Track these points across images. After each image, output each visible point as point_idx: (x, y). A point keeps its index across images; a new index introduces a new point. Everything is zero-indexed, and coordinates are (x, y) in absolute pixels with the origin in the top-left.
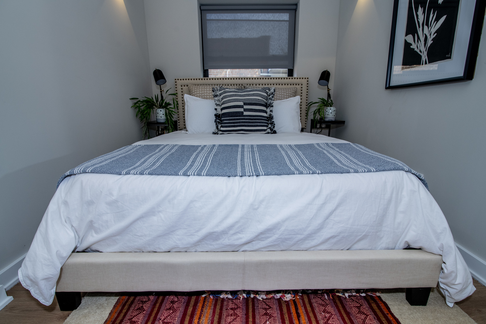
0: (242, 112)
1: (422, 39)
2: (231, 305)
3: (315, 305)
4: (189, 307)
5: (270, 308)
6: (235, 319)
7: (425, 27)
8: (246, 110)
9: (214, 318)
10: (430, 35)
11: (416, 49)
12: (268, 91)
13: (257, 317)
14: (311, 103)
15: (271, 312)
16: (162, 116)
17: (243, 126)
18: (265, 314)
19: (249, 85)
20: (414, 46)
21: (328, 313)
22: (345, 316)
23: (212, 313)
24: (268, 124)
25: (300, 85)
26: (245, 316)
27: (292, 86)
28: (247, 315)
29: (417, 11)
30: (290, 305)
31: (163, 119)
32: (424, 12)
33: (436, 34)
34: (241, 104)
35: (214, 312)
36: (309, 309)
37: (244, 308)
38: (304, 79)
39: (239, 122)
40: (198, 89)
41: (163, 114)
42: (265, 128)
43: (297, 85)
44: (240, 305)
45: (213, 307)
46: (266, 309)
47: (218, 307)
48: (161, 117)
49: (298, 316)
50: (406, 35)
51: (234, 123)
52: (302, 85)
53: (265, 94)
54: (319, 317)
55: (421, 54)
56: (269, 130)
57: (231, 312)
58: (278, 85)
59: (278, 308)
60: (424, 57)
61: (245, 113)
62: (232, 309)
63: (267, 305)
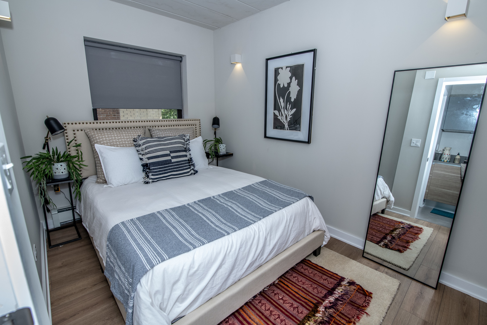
0: (171, 160)
1: (284, 116)
2: (257, 302)
3: (288, 277)
4: (239, 317)
5: (274, 290)
6: (266, 305)
7: (285, 110)
8: (173, 157)
9: (256, 313)
10: (289, 115)
11: (281, 120)
12: (184, 137)
13: (273, 298)
14: (206, 141)
15: (276, 292)
16: (63, 171)
17: (172, 172)
18: (275, 294)
19: (152, 127)
20: (279, 118)
21: (295, 277)
22: (301, 274)
23: (252, 311)
24: (190, 165)
25: (195, 125)
26: (268, 302)
27: (189, 126)
28: (268, 300)
29: (280, 99)
30: (280, 284)
31: (65, 174)
32: (284, 102)
33: (291, 116)
34: (168, 152)
35: (253, 310)
36: (288, 280)
37: (263, 298)
38: (197, 120)
39: (169, 169)
40: (103, 135)
41: (65, 169)
42: (189, 170)
43: (193, 125)
44: (261, 299)
45: (250, 309)
46: (273, 292)
47: (252, 307)
48: (62, 173)
49: (288, 286)
50: (274, 110)
51: (165, 170)
52: (196, 125)
53: (183, 141)
54: (294, 281)
55: (285, 124)
56: (192, 171)
57: (260, 304)
58: (177, 126)
59: (277, 288)
60: (286, 126)
61: (173, 160)
62: (259, 303)
63: (272, 290)
